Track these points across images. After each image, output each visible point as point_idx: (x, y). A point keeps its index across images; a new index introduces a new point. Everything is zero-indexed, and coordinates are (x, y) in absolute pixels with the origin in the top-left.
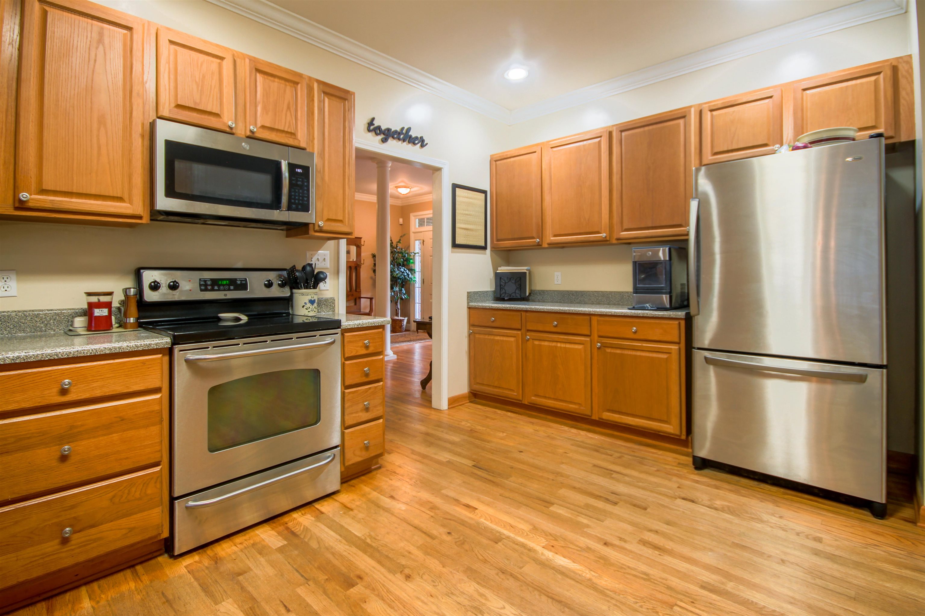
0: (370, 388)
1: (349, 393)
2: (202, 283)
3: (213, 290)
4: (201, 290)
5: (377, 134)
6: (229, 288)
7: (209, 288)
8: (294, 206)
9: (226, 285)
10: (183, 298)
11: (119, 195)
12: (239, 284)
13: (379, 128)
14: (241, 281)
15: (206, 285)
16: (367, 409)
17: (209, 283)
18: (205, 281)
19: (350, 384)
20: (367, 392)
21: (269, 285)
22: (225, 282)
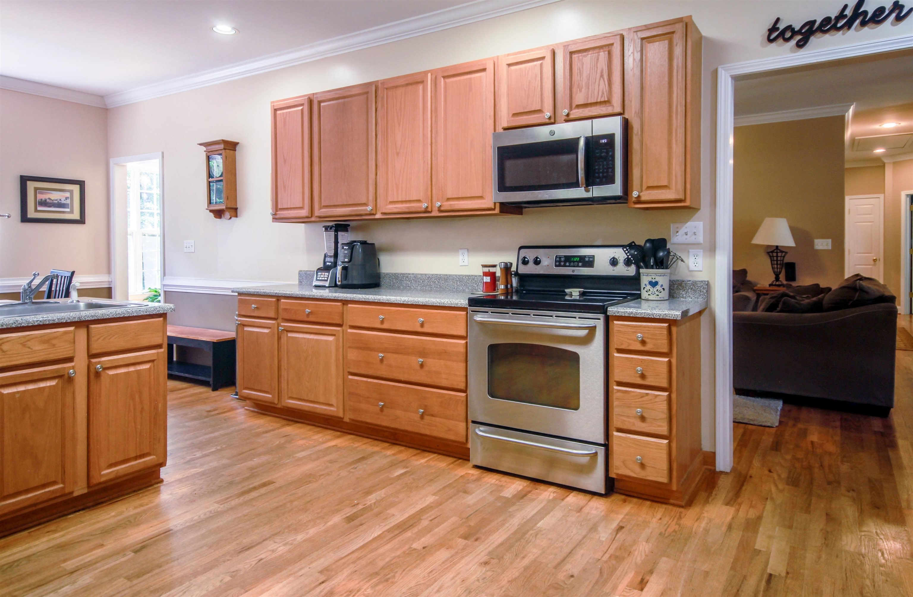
0: (647, 394)
1: (618, 391)
2: (558, 259)
3: (565, 266)
4: (556, 266)
5: (787, 40)
6: (578, 264)
7: (562, 264)
8: (598, 180)
9: (576, 261)
10: (542, 272)
11: (481, 195)
12: (587, 261)
13: (789, 28)
14: (589, 258)
15: (560, 261)
16: (643, 418)
17: (563, 259)
18: (560, 258)
19: (621, 381)
20: (642, 397)
21: (614, 262)
22: (575, 259)
